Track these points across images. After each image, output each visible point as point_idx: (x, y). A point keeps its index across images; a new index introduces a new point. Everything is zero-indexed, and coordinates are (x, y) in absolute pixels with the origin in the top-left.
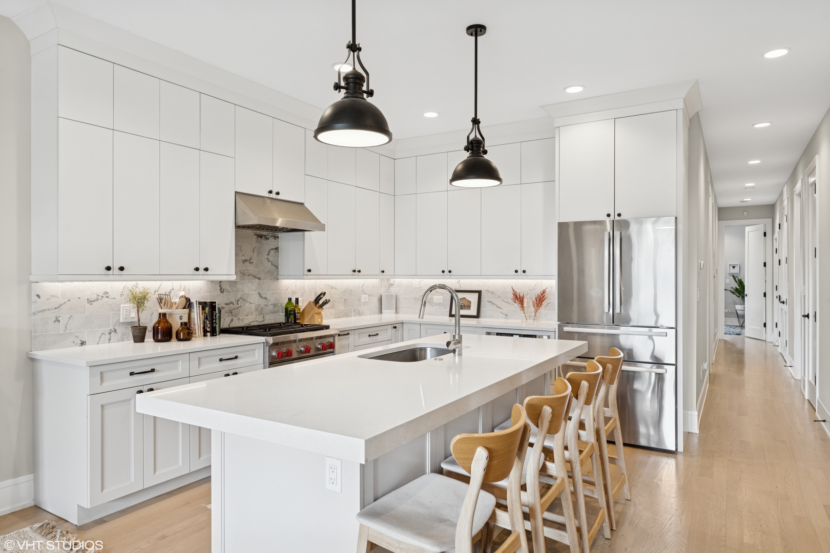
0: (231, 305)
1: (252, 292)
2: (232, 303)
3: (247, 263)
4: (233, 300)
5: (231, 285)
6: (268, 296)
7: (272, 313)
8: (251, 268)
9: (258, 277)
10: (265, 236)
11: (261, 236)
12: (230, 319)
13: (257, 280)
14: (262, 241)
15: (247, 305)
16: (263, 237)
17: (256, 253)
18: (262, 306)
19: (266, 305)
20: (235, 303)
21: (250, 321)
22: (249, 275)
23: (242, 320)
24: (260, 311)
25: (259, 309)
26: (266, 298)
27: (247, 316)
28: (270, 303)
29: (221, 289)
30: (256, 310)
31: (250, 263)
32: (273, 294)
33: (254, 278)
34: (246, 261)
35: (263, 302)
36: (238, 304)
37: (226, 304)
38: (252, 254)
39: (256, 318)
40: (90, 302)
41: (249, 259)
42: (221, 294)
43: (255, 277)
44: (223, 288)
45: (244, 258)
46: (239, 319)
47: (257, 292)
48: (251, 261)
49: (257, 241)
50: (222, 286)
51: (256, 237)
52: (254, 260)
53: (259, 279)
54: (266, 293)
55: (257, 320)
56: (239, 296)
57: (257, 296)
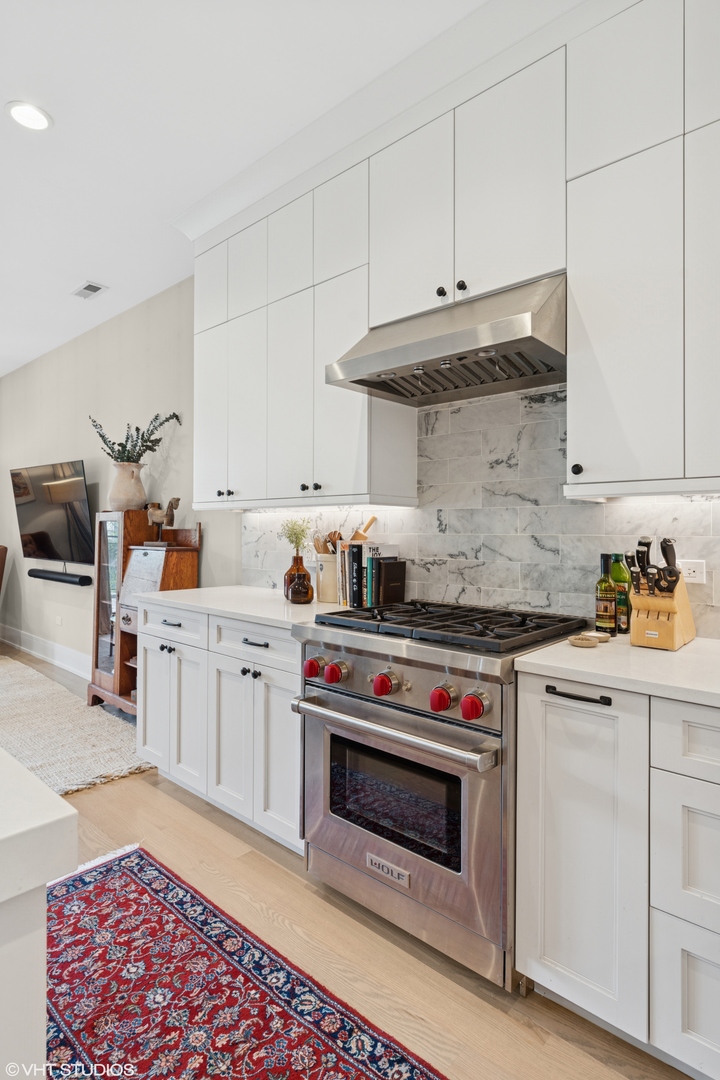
0: (462, 559)
1: (513, 533)
2: (463, 554)
3: (502, 468)
4: (465, 548)
5: (462, 517)
6: (561, 546)
7: (576, 590)
8: (510, 478)
9: (532, 497)
10: (554, 395)
11: (541, 399)
12: (459, 587)
13: (529, 506)
14: (545, 409)
15: (500, 561)
16: (548, 399)
17: (525, 442)
18: (542, 568)
19: (555, 569)
20: (471, 554)
21: (509, 600)
22: (506, 495)
23: (487, 593)
24: (540, 581)
25: (536, 575)
26: (556, 551)
27: (500, 586)
28: (570, 564)
29: (440, 524)
30: (526, 576)
31: (510, 466)
32: (579, 540)
33: (520, 500)
34: (498, 462)
35: (546, 560)
36: (476, 558)
37: (451, 556)
38: (515, 445)
39: (525, 595)
41: (505, 459)
42: (441, 534)
43: (522, 498)
44: (444, 523)
45: (493, 457)
46: (479, 590)
47: (528, 534)
48: (513, 461)
49: (528, 413)
50: (442, 519)
51: (526, 402)
52: (521, 459)
53: (536, 502)
54: (556, 538)
55: (528, 599)
56: (479, 542)
57: (529, 545)
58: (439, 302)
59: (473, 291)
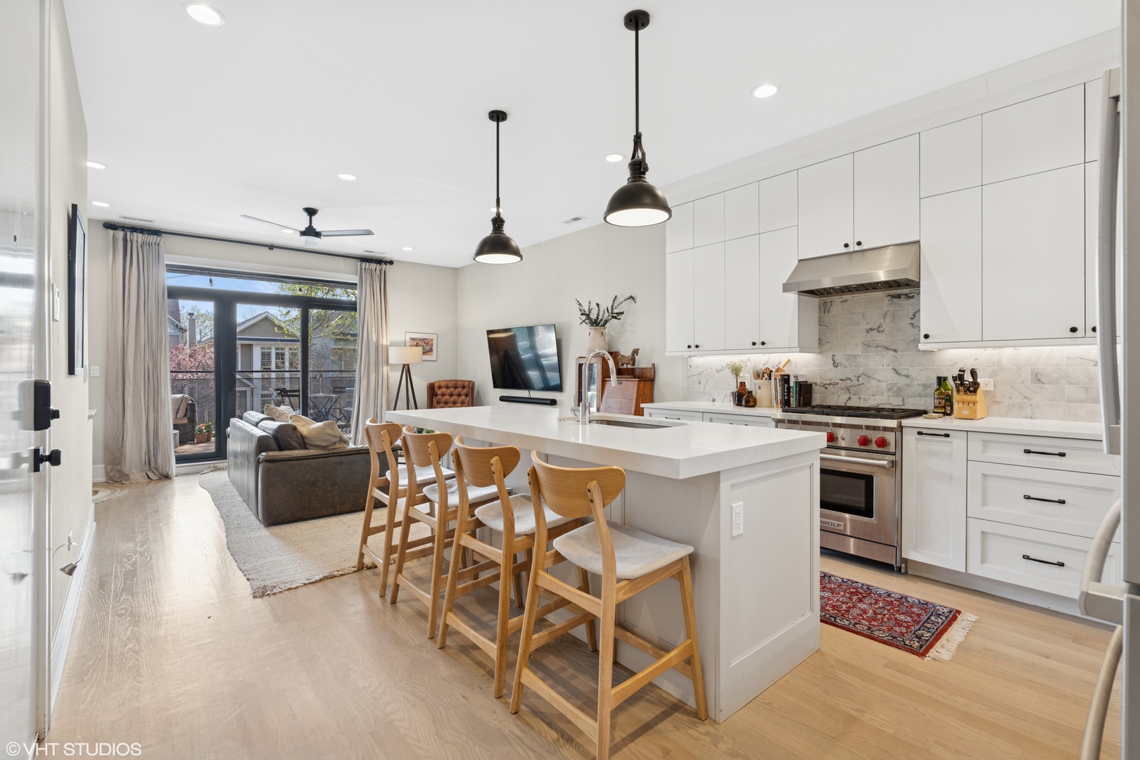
0: (849, 382)
1: (881, 367)
2: (850, 379)
3: (874, 333)
4: (850, 376)
5: (849, 359)
6: (911, 374)
7: (920, 396)
8: (880, 338)
9: (893, 348)
10: (906, 295)
11: (899, 296)
12: (847, 397)
13: (891, 353)
14: (900, 302)
15: (873, 382)
16: (903, 297)
17: (888, 319)
18: (899, 385)
19: (907, 385)
20: (854, 379)
21: (878, 403)
22: (877, 347)
23: (865, 399)
24: (899, 392)
25: (895, 389)
26: (908, 376)
27: (873, 395)
28: (916, 382)
29: (834, 363)
30: (889, 390)
31: (879, 332)
32: (922, 370)
33: (885, 350)
34: (871, 329)
35: (901, 381)
36: (858, 381)
37: (842, 380)
38: (882, 321)
39: (889, 400)
40: (718, 371)
41: (876, 327)
42: (835, 368)
43: (887, 348)
44: (837, 362)
45: (869, 327)
46: (860, 398)
47: (891, 367)
48: (881, 329)
49: (890, 304)
50: (835, 360)
51: (889, 298)
52: (885, 327)
53: (896, 351)
54: (908, 370)
55: (891, 402)
56: (860, 372)
57: (892, 374)
58: (845, 250)
59: (864, 246)
